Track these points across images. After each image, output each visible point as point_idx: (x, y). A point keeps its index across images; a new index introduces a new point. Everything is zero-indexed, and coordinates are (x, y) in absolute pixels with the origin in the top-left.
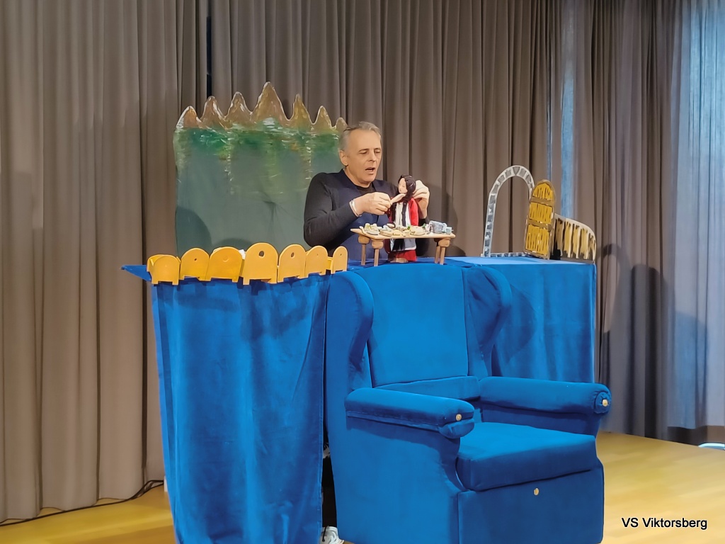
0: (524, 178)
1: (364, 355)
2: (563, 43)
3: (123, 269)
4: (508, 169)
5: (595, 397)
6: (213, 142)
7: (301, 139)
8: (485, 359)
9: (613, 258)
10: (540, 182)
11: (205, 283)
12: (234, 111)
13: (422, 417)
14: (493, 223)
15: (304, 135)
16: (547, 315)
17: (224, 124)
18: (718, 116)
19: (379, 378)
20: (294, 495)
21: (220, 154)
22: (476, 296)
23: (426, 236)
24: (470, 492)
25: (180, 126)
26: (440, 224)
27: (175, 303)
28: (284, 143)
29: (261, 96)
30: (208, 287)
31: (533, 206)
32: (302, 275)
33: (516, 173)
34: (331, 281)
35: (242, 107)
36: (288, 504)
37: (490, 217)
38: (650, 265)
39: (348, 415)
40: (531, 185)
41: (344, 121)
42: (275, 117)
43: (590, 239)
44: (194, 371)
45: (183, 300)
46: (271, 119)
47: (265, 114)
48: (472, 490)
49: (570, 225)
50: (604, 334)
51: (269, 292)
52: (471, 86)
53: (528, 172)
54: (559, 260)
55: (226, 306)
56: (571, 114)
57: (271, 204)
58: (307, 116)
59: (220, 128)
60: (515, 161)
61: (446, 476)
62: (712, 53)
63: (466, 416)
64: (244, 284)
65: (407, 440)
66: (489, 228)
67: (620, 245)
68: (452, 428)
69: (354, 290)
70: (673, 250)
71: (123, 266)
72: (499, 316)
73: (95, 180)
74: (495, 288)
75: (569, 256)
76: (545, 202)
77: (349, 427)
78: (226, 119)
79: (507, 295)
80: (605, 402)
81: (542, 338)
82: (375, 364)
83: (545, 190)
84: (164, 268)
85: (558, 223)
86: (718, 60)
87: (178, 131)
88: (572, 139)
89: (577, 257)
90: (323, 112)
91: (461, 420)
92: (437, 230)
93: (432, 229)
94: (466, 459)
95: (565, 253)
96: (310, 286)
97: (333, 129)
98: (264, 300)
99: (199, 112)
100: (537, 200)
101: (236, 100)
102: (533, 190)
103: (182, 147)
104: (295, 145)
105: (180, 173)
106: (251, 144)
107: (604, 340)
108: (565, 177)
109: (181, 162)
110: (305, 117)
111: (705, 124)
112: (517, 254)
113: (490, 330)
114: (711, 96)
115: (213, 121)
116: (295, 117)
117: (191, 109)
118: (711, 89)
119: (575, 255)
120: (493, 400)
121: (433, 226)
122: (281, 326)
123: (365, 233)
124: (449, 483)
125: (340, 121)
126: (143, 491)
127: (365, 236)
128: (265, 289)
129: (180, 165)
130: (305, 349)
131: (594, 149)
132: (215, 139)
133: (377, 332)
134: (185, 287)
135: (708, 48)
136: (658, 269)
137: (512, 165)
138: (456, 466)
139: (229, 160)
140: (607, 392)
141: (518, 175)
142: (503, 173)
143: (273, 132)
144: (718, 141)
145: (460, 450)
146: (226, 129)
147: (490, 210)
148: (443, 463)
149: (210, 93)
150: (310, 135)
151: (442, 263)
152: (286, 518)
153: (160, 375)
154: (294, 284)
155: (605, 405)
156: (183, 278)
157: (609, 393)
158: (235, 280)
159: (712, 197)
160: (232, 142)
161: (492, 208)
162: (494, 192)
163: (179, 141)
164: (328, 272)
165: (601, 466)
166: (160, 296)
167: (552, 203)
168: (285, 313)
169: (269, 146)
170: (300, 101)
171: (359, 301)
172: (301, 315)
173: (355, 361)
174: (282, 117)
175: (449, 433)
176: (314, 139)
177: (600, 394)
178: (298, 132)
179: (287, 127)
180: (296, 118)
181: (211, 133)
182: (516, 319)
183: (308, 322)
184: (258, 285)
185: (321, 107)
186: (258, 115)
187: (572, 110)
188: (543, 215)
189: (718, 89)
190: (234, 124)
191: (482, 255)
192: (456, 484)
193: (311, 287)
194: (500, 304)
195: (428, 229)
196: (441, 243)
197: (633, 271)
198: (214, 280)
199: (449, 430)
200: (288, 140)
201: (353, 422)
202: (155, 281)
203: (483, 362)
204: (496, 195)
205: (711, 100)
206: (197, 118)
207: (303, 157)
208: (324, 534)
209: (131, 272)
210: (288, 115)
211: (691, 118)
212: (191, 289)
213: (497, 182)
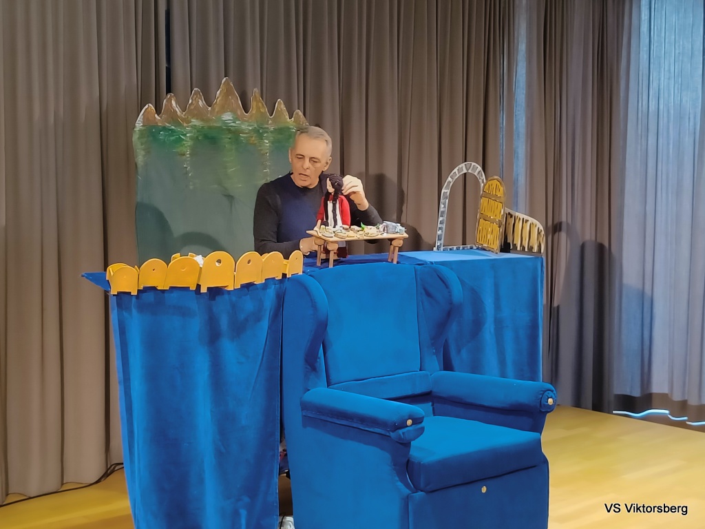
0: (476, 174)
1: (319, 356)
2: (516, 27)
3: (83, 276)
4: (460, 166)
5: (541, 396)
6: (172, 138)
7: (259, 133)
8: (436, 354)
9: (563, 235)
10: (491, 178)
11: (163, 291)
12: (192, 107)
13: (374, 422)
14: (445, 218)
15: (262, 128)
16: (498, 307)
17: (183, 120)
18: (666, 95)
19: (334, 377)
20: (251, 490)
21: (179, 150)
22: (428, 294)
23: (380, 237)
24: (420, 493)
25: (139, 124)
26: (394, 224)
27: (134, 311)
28: (243, 137)
29: (219, 92)
30: (166, 295)
31: (484, 201)
32: (259, 281)
33: (468, 170)
34: (287, 284)
35: (200, 103)
36: (246, 499)
37: (443, 212)
38: (599, 241)
39: (304, 414)
40: (483, 180)
41: (301, 114)
42: (233, 111)
43: (539, 233)
44: (153, 376)
45: (142, 308)
46: (230, 113)
47: (223, 109)
48: (422, 491)
49: (520, 219)
50: (554, 309)
51: (226, 297)
52: (426, 72)
53: (480, 168)
54: (509, 252)
55: (184, 312)
56: (524, 96)
57: (230, 198)
58: (265, 110)
59: (178, 124)
60: (468, 157)
61: (397, 479)
62: (661, 33)
63: (417, 421)
64: (201, 292)
65: (360, 441)
66: (441, 223)
67: (570, 221)
68: (403, 433)
69: (309, 294)
70: (621, 225)
71: (83, 274)
72: (450, 312)
73: (57, 174)
74: (447, 287)
75: (519, 249)
76: (496, 198)
77: (305, 425)
78: (185, 115)
79: (458, 292)
80: (550, 401)
81: (492, 330)
82: (330, 362)
83: (496, 186)
84: (123, 278)
85: (509, 217)
86: (667, 40)
87: (137, 129)
88: (524, 120)
89: (526, 250)
90: (280, 105)
91: (411, 426)
92: (390, 230)
93: (386, 229)
94: (416, 461)
95: (515, 246)
96: (266, 289)
97: (290, 122)
98: (221, 305)
99: (158, 110)
100: (487, 195)
101: (195, 96)
102: (484, 185)
103: (142, 145)
104: (253, 139)
105: (140, 170)
106: (210, 139)
107: (554, 314)
108: (518, 157)
109: (140, 159)
110: (262, 110)
111: (654, 103)
112: (469, 246)
113: (441, 326)
114: (659, 75)
115: (172, 118)
116: (253, 110)
117: (150, 107)
118: (660, 68)
119: (524, 248)
120: (444, 395)
121: (387, 226)
122: (238, 329)
123: (320, 235)
124: (400, 484)
125: (297, 114)
126: (106, 475)
127: (320, 238)
128: (223, 294)
129: (139, 162)
130: (262, 351)
131: (546, 129)
132: (173, 136)
133: (331, 332)
134: (144, 295)
135: (657, 29)
136: (606, 244)
137: (465, 161)
138: (407, 468)
139: (188, 156)
140: (552, 391)
141: (470, 171)
142: (456, 170)
143: (232, 126)
144: (665, 119)
145: (411, 453)
146: (185, 125)
147: (442, 206)
148: (394, 465)
149: (169, 90)
150: (268, 128)
151: (395, 262)
152: (243, 513)
153: (119, 383)
154: (251, 288)
155: (551, 404)
156: (141, 288)
157: (555, 392)
158: (193, 288)
159: (659, 173)
160: (191, 138)
161: (444, 204)
162: (446, 188)
163: (139, 138)
164: (284, 275)
165: (546, 462)
166: (119, 305)
167: (503, 200)
168: (242, 317)
169: (227, 140)
170: (258, 95)
171: (314, 306)
172: (257, 318)
173: (311, 363)
174: (240, 111)
175: (400, 438)
176: (271, 132)
177: (546, 393)
178: (256, 126)
179: (246, 121)
180: (254, 112)
181: (170, 130)
182: (468, 314)
183: (265, 324)
184: (215, 292)
185: (279, 100)
186: (216, 110)
187: (525, 92)
188: (494, 210)
189: (666, 69)
190: (193, 120)
191: (435, 249)
192: (407, 485)
193: (268, 290)
194: (451, 303)
195: (382, 230)
196: (393, 242)
197: (583, 247)
198: (172, 288)
199: (400, 435)
200: (246, 133)
201: (308, 421)
202: (114, 291)
203: (435, 357)
204: (449, 191)
205: (659, 80)
206: (156, 115)
207: (261, 150)
208: (281, 524)
209: (90, 280)
210: (246, 109)
211: (640, 96)
212: (149, 297)
213: (449, 179)
